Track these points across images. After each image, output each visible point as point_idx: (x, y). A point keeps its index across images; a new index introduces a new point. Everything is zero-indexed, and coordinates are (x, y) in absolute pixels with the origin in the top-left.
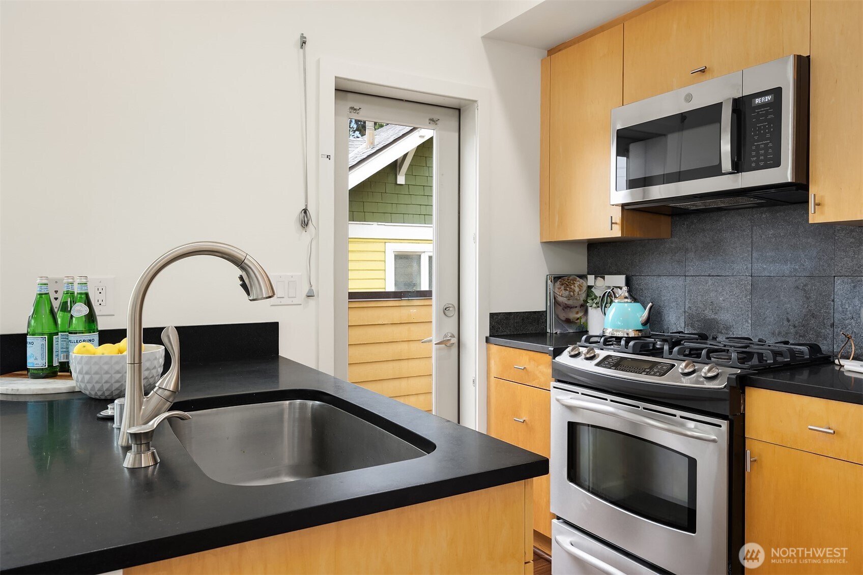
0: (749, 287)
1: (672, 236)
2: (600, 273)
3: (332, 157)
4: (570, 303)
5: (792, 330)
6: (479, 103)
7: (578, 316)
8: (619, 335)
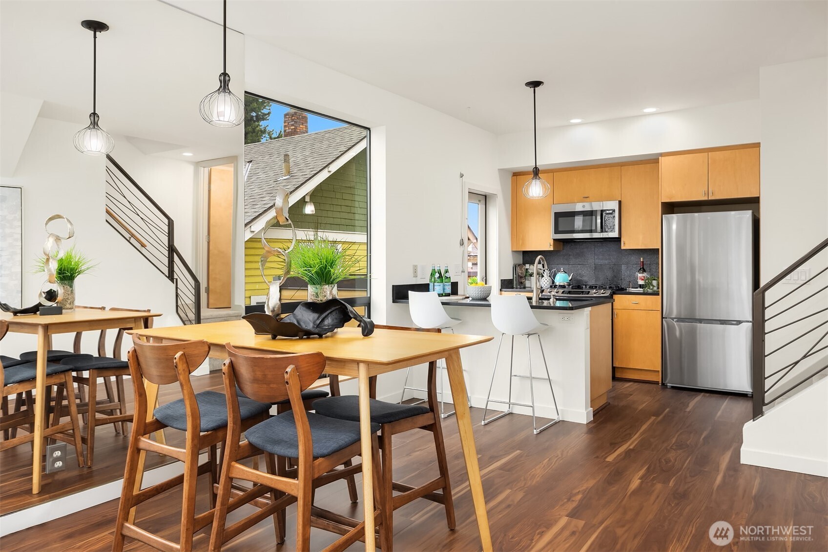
0: (594, 268)
1: (563, 250)
2: (531, 263)
4: (521, 275)
5: (609, 282)
6: (498, 195)
7: (524, 280)
8: (562, 284)
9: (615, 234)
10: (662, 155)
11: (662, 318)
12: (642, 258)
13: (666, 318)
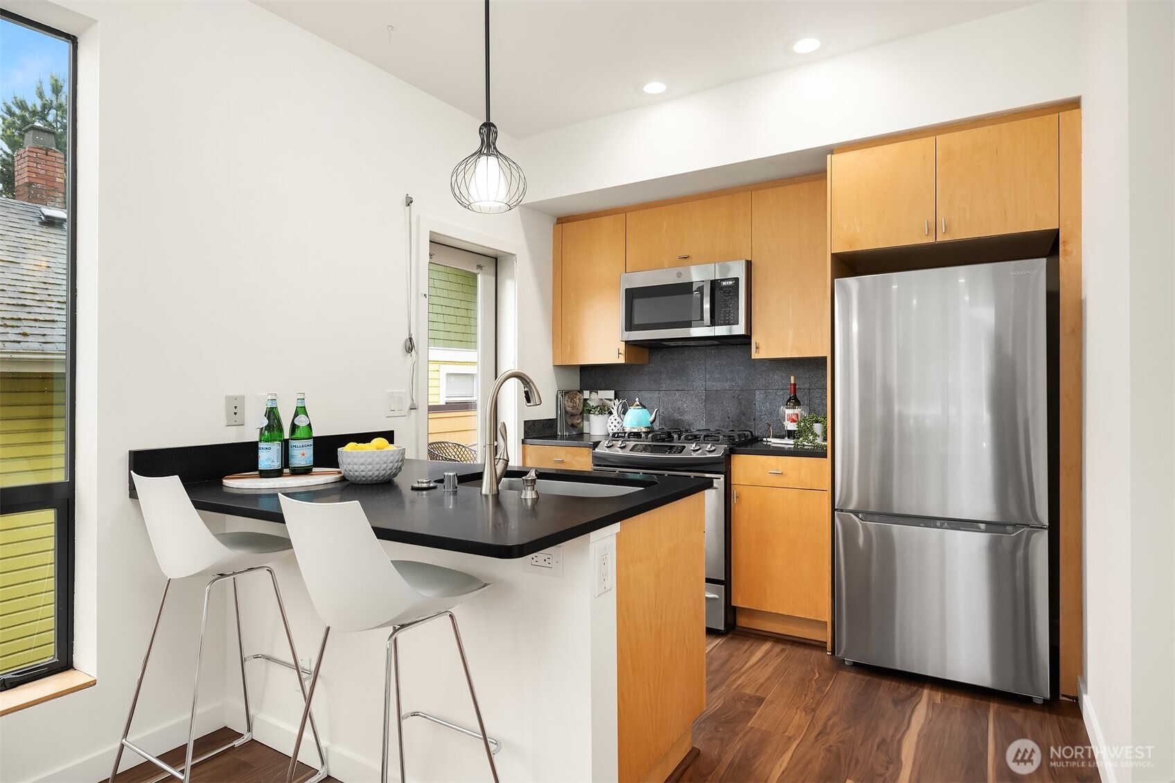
0: (704, 397)
1: (648, 363)
2: (594, 389)
3: (427, 296)
4: (574, 412)
5: (731, 424)
6: (518, 256)
7: (579, 421)
8: (636, 430)
9: (739, 329)
10: (832, 150)
11: (833, 510)
12: (792, 378)
13: (842, 511)
